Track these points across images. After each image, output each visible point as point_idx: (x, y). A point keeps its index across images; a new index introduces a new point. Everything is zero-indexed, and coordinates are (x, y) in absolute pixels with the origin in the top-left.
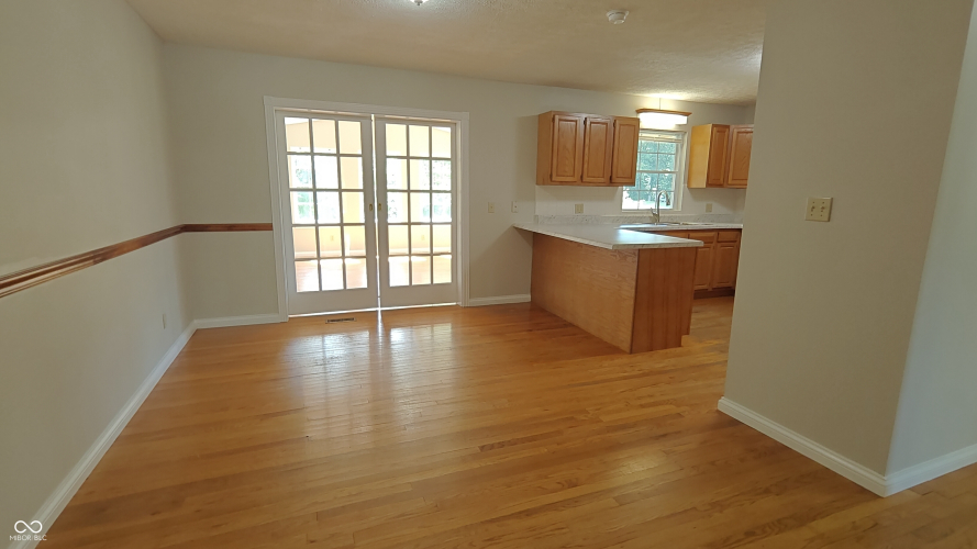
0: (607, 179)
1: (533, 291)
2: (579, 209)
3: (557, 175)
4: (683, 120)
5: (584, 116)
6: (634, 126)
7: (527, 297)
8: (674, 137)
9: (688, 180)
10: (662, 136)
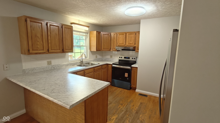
0: (61, 50)
1: (26, 107)
2: (49, 63)
3: (33, 50)
4: (87, 29)
5: (46, 21)
6: (70, 29)
7: (23, 111)
8: (84, 34)
9: (90, 49)
10: (81, 34)
